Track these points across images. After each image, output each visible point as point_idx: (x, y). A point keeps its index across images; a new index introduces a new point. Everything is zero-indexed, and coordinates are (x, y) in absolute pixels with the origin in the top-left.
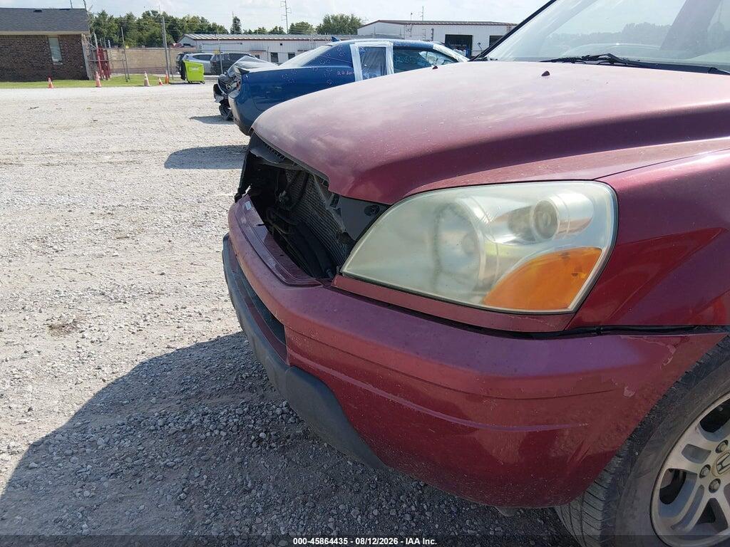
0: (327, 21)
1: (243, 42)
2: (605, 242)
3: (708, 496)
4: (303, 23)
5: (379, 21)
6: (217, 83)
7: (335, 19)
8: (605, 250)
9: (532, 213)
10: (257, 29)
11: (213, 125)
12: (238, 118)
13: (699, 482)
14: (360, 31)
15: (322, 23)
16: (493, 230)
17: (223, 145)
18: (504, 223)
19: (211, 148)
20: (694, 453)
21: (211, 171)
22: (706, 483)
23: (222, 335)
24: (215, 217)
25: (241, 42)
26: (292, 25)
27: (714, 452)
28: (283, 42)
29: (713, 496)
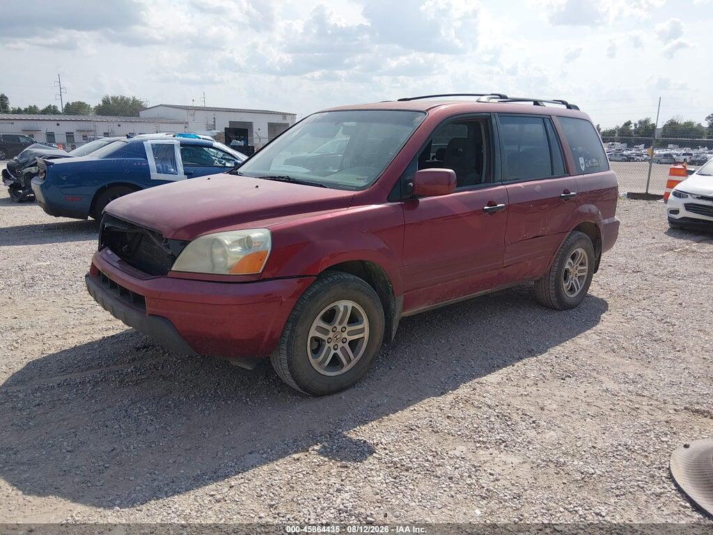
0: (106, 102)
1: (15, 122)
2: (269, 246)
3: (333, 352)
4: (80, 103)
5: (161, 105)
6: (5, 167)
7: (114, 99)
8: (269, 251)
9: (246, 240)
10: (28, 107)
11: (5, 207)
12: (43, 200)
13: (327, 345)
14: (142, 114)
15: (101, 103)
16: (231, 246)
17: (23, 225)
18: (237, 243)
19: (12, 228)
20: (319, 329)
21: (21, 247)
22: (331, 345)
23: (78, 345)
24: (41, 280)
25: (12, 121)
26: (68, 104)
27: (331, 332)
28: (60, 123)
29: (335, 352)
